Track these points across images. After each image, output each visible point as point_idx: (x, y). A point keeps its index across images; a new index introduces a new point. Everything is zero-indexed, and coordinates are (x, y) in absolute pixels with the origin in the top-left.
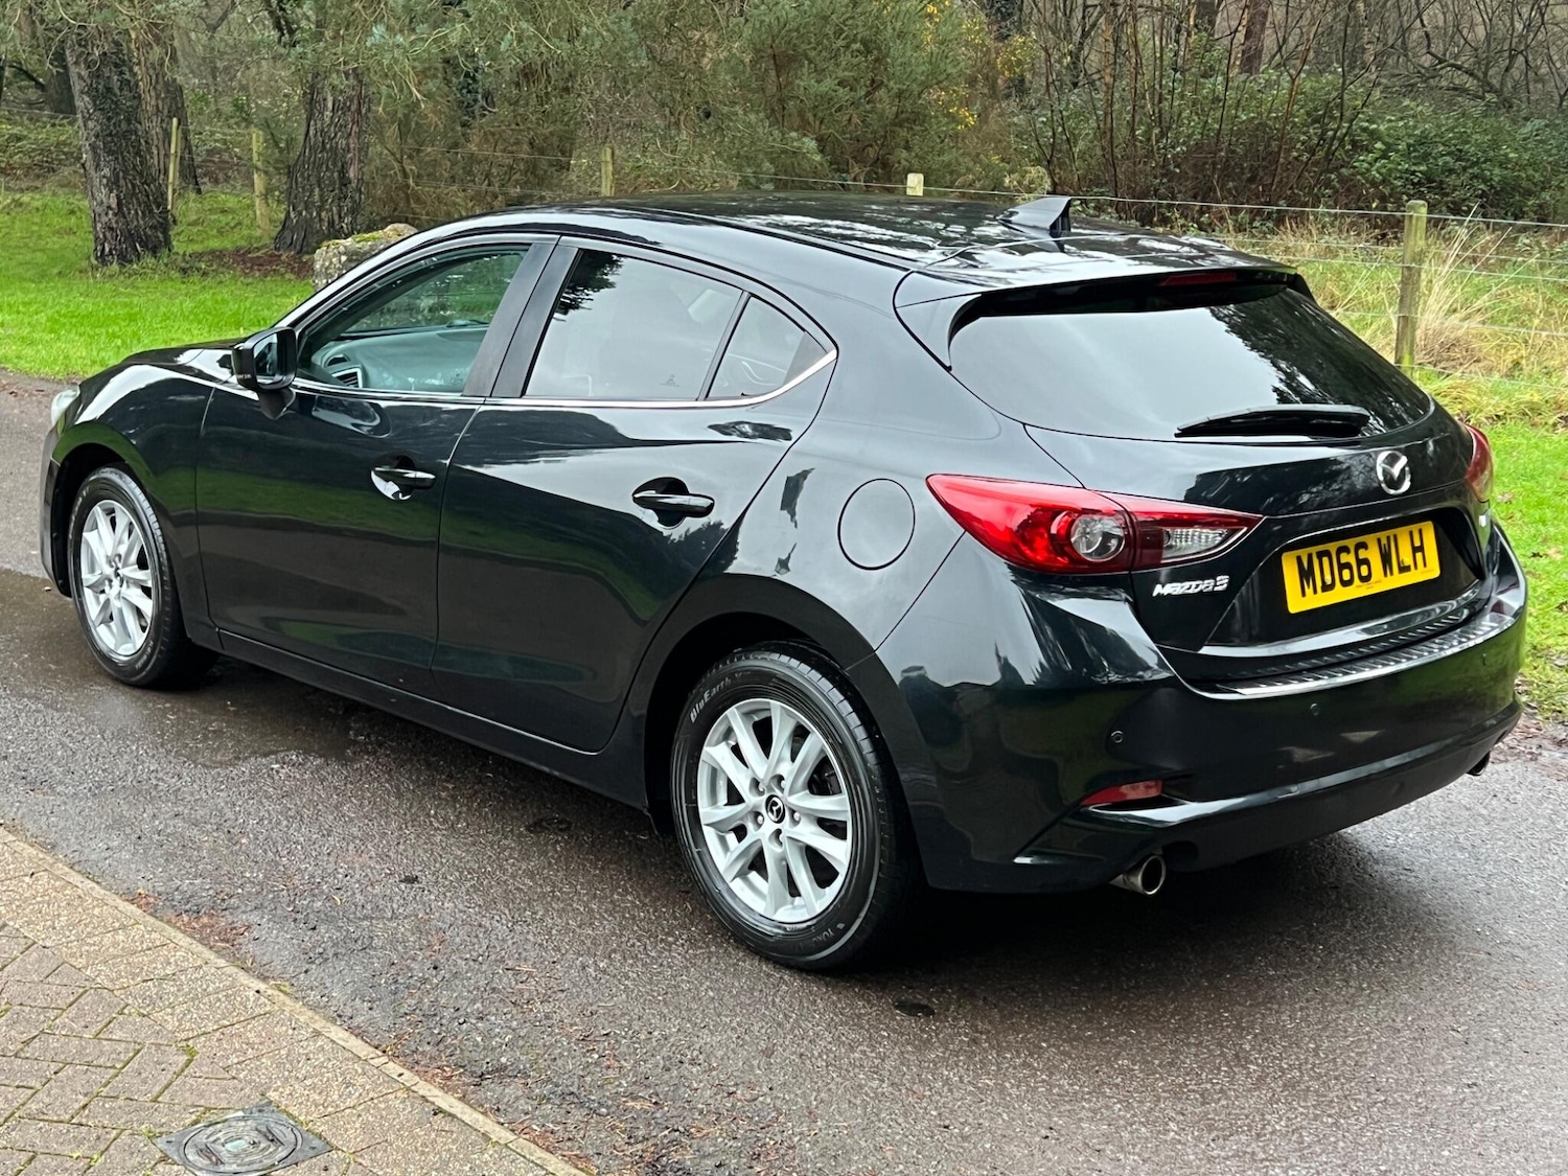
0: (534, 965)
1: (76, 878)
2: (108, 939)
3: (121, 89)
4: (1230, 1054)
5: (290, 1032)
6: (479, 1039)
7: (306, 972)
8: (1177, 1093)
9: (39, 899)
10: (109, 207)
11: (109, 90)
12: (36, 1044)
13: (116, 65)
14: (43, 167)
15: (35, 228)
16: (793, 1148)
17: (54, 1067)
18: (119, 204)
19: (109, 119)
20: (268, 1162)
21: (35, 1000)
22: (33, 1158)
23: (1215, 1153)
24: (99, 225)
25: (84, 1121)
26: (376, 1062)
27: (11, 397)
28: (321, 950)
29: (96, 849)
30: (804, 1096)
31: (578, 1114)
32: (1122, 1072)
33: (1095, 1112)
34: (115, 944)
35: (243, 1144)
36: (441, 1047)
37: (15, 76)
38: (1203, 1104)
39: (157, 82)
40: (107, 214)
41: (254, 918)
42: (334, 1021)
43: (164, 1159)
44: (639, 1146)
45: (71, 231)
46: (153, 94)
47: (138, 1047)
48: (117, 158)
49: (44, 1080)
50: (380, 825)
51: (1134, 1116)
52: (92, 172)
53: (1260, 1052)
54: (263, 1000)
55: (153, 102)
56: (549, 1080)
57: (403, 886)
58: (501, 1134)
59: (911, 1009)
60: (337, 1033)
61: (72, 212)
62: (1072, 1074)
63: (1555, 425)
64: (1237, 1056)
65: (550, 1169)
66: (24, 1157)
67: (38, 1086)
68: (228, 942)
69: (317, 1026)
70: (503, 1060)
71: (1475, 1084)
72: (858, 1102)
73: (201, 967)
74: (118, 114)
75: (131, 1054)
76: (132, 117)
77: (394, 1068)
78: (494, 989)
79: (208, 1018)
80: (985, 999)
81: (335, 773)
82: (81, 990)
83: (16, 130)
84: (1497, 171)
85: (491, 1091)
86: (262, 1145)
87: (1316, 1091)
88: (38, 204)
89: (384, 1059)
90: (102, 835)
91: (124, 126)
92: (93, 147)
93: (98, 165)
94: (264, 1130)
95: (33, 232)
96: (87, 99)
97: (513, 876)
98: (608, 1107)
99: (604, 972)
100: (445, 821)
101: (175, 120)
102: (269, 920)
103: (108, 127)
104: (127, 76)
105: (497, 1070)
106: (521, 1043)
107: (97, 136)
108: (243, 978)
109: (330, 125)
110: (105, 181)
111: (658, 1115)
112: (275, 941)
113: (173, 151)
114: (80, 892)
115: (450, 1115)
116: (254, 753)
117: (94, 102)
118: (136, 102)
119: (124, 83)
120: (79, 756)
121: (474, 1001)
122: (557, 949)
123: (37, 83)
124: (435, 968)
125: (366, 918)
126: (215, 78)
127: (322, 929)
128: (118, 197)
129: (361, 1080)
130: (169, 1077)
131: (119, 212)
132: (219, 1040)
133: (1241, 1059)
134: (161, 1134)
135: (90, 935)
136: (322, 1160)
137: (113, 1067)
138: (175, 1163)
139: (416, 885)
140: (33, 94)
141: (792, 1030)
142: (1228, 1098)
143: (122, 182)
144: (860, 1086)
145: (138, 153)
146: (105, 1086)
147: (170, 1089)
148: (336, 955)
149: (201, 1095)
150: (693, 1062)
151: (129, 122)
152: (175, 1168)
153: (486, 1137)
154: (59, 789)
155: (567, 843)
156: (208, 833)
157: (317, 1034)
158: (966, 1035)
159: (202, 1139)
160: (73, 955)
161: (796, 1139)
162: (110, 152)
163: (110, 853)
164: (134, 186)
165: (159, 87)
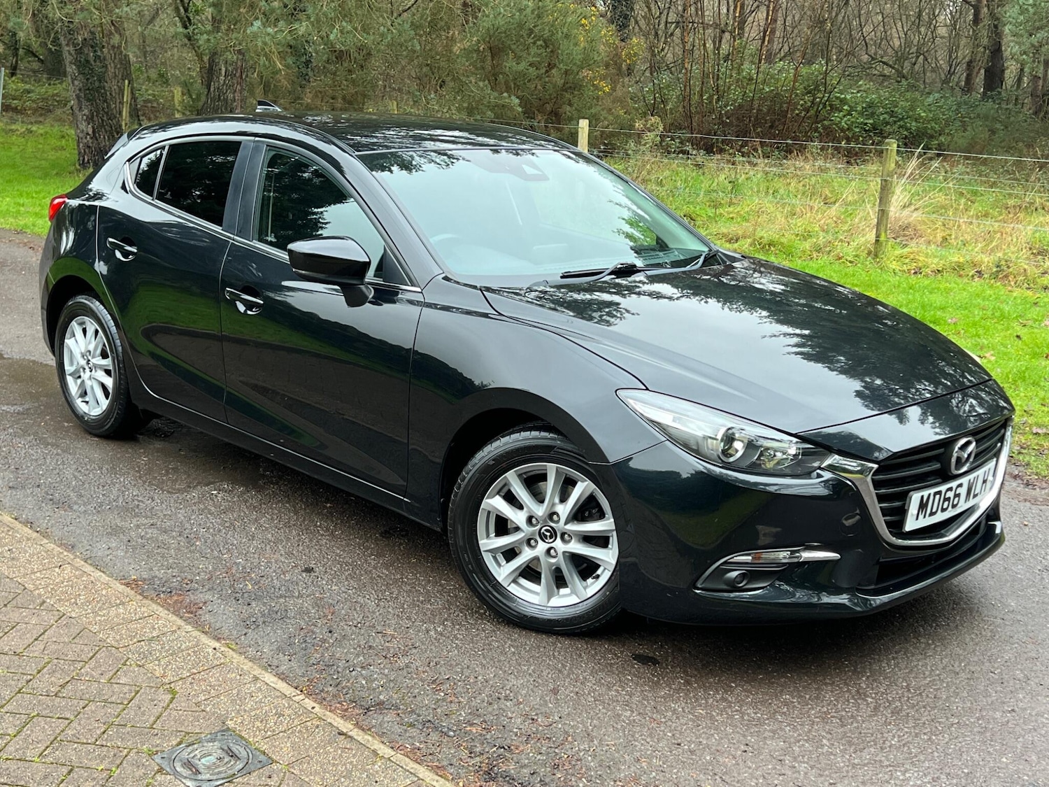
0: (395, 630)
1: (88, 569)
2: (113, 612)
3: (95, 61)
4: (854, 691)
5: (238, 677)
6: (364, 682)
7: (245, 634)
8: (824, 718)
9: (65, 583)
10: (88, 134)
11: (88, 61)
12: (69, 687)
13: (92, 47)
14: (44, 110)
15: (41, 146)
16: (581, 760)
17: (82, 703)
18: (94, 132)
19: (88, 79)
20: (230, 772)
21: (67, 655)
22: (71, 770)
23: (856, 761)
24: (81, 145)
25: (104, 743)
26: (297, 698)
27: (31, 251)
28: (254, 620)
29: (101, 549)
30: (582, 722)
31: (434, 737)
32: (786, 704)
33: (774, 732)
34: (117, 615)
35: (212, 759)
36: (339, 688)
37: (26, 54)
38: (842, 726)
39: (115, 58)
40: (86, 138)
41: (208, 596)
42: (266, 670)
43: (161, 770)
44: (478, 759)
45: (63, 149)
46: (112, 65)
47: (138, 689)
48: (92, 104)
49: (76, 713)
50: (285, 532)
51: (799, 735)
52: (77, 112)
53: (872, 689)
54: (218, 654)
55: (113, 71)
56: (413, 711)
57: (304, 575)
58: (385, 751)
59: (643, 660)
60: (269, 678)
61: (63, 137)
62: (754, 705)
63: (973, 276)
64: (858, 692)
65: (421, 776)
66: (65, 770)
67: (72, 718)
68: (192, 613)
69: (256, 673)
70: (381, 697)
71: (1013, 710)
72: (619, 727)
73: (175, 631)
74: (93, 77)
75: (133, 694)
76: (101, 79)
77: (309, 703)
78: (370, 647)
79: (183, 668)
80: (690, 652)
81: (253, 497)
82: (97, 648)
83: (28, 87)
84: (914, 124)
85: (375, 719)
86: (226, 760)
87: (913, 716)
88: (41, 131)
89: (302, 697)
90: (105, 539)
91: (97, 84)
92: (78, 97)
93: (81, 108)
94: (226, 748)
95: (39, 149)
96: (74, 67)
97: (375, 568)
98: (454, 731)
99: (441, 634)
100: (328, 530)
101: (127, 82)
102: (218, 598)
103: (87, 85)
104: (99, 53)
105: (378, 704)
106: (392, 685)
107: (80, 90)
108: (204, 639)
109: (224, 85)
110: (85, 117)
111: (488, 737)
112: (224, 613)
113: (125, 100)
114: (92, 579)
115: (350, 737)
116: (199, 483)
117: (79, 69)
118: (103, 70)
119: (97, 58)
120: (87, 485)
121: (358, 655)
122: (409, 618)
123: (39, 59)
124: (330, 632)
125: (281, 596)
126: (145, 57)
127: (254, 604)
128: (93, 127)
129: (287, 712)
130: (160, 710)
131: (94, 137)
132: (191, 683)
133: (861, 695)
134: (157, 752)
135: (100, 609)
136: (266, 771)
137: (122, 703)
138: (168, 774)
139: (313, 574)
140: (36, 65)
141: (568, 675)
142: (858, 722)
143: (95, 118)
144: (619, 715)
145: (105, 101)
146: (117, 717)
147: (161, 719)
148: (264, 622)
149: (182, 724)
150: (507, 698)
151: (100, 81)
152: (169, 777)
153: (375, 752)
154: (75, 507)
155: (407, 544)
156: (174, 538)
157: (256, 679)
158: (682, 678)
159: (185, 755)
160: (90, 623)
161: (581, 754)
162: (88, 100)
163: (110, 551)
164: (102, 120)
165: (116, 61)
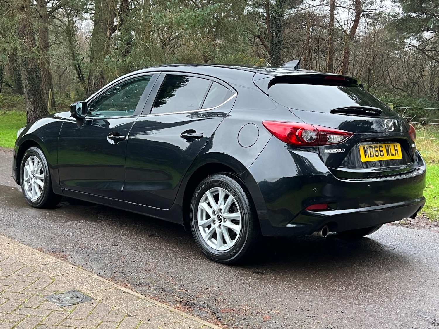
0: (151, 262)
1: (21, 244)
2: (30, 257)
3: (36, 78)
5: (82, 276)
6: (136, 277)
7: (86, 264)
9: (10, 248)
10: (31, 110)
11: (33, 78)
12: (10, 277)
13: (35, 72)
16: (225, 300)
17: (15, 282)
18: (34, 109)
19: (32, 86)
21: (9, 268)
22: (9, 300)
24: (28, 114)
25: (23, 293)
26: (106, 282)
28: (90, 259)
29: (27, 239)
30: (228, 289)
31: (164, 293)
34: (32, 258)
35: (69, 298)
36: (125, 279)
39: (45, 81)
40: (31, 112)
41: (71, 253)
42: (94, 274)
43: (46, 301)
44: (181, 299)
45: (20, 120)
46: (44, 84)
47: (38, 278)
48: (34, 97)
49: (12, 284)
50: (107, 234)
52: (27, 100)
54: (74, 269)
55: (44, 86)
56: (156, 286)
57: (114, 247)
58: (142, 297)
60: (95, 276)
61: (20, 115)
65: (156, 304)
66: (7, 300)
67: (10, 285)
68: (65, 258)
69: (90, 275)
70: (143, 281)
72: (243, 291)
73: (56, 262)
74: (35, 85)
75: (37, 280)
76: (39, 86)
77: (111, 283)
78: (140, 267)
79: (59, 272)
80: (278, 271)
81: (94, 225)
82: (22, 267)
85: (139, 288)
86: (74, 298)
88: (11, 113)
89: (109, 282)
90: (29, 236)
91: (37, 88)
92: (28, 94)
93: (29, 99)
94: (75, 295)
96: (27, 80)
97: (145, 245)
98: (172, 291)
99: (171, 264)
100: (125, 234)
101: (50, 90)
102: (76, 254)
103: (32, 89)
104: (38, 74)
105: (141, 284)
106: (147, 278)
107: (29, 91)
108: (69, 265)
109: (93, 89)
110: (31, 103)
111: (187, 293)
112: (77, 258)
113: (49, 98)
114: (22, 247)
115: (128, 293)
116: (71, 221)
117: (29, 81)
118: (40, 82)
119: (37, 76)
120: (22, 220)
121: (134, 270)
122: (157, 259)
123: (11, 87)
124: (123, 263)
125: (103, 253)
127: (91, 255)
128: (34, 107)
129: (102, 286)
130: (48, 284)
131: (34, 111)
132: (62, 277)
134: (45, 296)
135: (25, 256)
136: (91, 302)
137: (32, 282)
138: (49, 301)
139: (117, 246)
140: (10, 90)
141: (224, 276)
143: (35, 103)
144: (244, 288)
145: (40, 96)
146: (29, 286)
147: (48, 287)
148: (95, 260)
149: (57, 288)
150: (196, 282)
153: (138, 297)
154: (16, 227)
155: (159, 239)
156: (58, 236)
157: (89, 276)
158: (273, 278)
159: (57, 297)
160: (20, 260)
161: (226, 298)
162: (32, 95)
163: (30, 240)
164: (38, 104)
165: (46, 82)
